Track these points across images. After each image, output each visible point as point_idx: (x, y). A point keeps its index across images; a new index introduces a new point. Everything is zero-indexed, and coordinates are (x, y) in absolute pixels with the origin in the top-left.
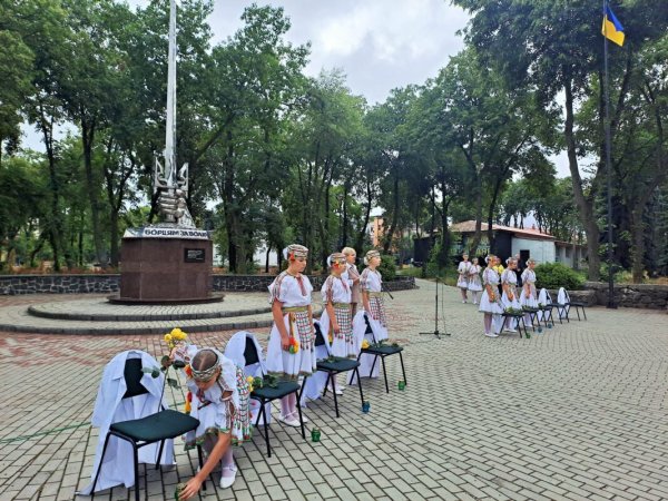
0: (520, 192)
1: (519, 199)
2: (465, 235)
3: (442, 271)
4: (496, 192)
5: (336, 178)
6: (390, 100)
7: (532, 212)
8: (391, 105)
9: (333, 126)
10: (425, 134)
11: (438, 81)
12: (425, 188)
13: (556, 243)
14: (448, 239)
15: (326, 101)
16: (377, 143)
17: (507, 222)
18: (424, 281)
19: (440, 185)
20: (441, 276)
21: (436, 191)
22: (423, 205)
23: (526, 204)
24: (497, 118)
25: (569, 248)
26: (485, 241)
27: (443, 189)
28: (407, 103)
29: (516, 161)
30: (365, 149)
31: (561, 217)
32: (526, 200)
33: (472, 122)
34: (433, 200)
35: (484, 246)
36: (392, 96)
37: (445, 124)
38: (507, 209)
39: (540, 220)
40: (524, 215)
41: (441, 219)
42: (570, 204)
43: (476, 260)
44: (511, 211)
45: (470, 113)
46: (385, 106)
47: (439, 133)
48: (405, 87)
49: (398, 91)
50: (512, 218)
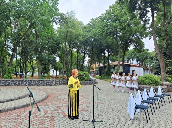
0: (132, 53)
1: (131, 55)
2: (115, 66)
3: (108, 77)
4: (125, 52)
5: (75, 48)
6: (90, 22)
7: (135, 59)
8: (91, 24)
9: (71, 29)
10: (101, 31)
11: (106, 14)
12: (102, 51)
13: (144, 68)
14: (109, 67)
15: (68, 21)
16: (86, 35)
17: (128, 62)
18: (102, 80)
19: (107, 50)
20: (107, 79)
21: (106, 52)
22: (102, 56)
23: (133, 57)
24: (125, 25)
25: (147, 70)
26: (121, 67)
27: (108, 51)
28: (96, 23)
29: (131, 41)
30: (82, 37)
31: (144, 61)
32: (133, 56)
33: (117, 27)
34: (105, 55)
35: (121, 69)
36: (91, 21)
37: (108, 28)
38: (128, 58)
39: (138, 62)
40: (133, 60)
41: (107, 61)
42: (147, 57)
43: (118, 74)
44: (129, 59)
45: (116, 24)
46: (89, 24)
47: (106, 31)
48: (95, 18)
49: (93, 20)
50: (129, 61)
